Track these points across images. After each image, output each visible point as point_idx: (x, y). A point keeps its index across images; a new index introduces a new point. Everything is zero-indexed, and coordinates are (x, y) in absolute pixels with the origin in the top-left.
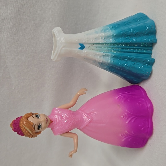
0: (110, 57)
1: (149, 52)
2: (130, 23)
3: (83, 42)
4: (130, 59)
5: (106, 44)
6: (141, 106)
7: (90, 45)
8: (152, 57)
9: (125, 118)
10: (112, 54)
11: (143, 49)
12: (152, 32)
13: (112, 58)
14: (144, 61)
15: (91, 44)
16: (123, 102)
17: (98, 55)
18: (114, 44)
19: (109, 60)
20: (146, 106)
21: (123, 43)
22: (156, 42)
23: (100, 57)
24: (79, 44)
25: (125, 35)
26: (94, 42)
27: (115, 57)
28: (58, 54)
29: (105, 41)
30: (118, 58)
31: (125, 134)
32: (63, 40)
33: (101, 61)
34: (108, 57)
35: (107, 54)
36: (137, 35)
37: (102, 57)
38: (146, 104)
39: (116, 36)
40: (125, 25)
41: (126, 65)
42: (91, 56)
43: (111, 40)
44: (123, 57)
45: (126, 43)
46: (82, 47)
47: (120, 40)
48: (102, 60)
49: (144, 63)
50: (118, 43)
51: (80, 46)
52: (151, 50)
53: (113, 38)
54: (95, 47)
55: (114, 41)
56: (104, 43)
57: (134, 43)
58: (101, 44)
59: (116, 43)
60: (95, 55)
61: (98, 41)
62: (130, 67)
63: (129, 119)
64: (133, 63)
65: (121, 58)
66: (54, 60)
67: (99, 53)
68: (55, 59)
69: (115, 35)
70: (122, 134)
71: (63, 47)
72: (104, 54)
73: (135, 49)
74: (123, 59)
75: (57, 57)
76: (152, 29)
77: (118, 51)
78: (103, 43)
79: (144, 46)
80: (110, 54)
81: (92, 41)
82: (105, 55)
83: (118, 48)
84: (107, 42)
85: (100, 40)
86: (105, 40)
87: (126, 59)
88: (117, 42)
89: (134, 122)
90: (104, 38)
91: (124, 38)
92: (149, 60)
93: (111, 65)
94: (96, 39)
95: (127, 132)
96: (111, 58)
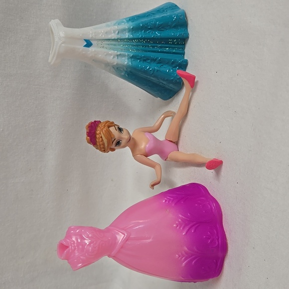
0: (126, 57)
1: (180, 51)
2: (154, 14)
3: (89, 37)
4: (154, 60)
5: (121, 39)
6: (201, 207)
7: (100, 42)
8: (185, 58)
9: (180, 228)
10: (129, 53)
11: (172, 48)
12: (182, 23)
13: (130, 60)
14: (173, 63)
15: (100, 40)
16: (173, 205)
17: (111, 55)
18: (131, 39)
19: (126, 61)
20: (209, 207)
21: (144, 39)
22: (188, 37)
23: (114, 57)
24: (85, 40)
25: (146, 27)
26: (103, 37)
27: (134, 57)
28: (57, 53)
29: (119, 36)
30: (139, 59)
31: (183, 253)
32: (62, 34)
33: (115, 64)
34: (124, 58)
35: (122, 53)
36: (162, 28)
37: (116, 57)
38: (209, 204)
39: (134, 30)
40: (147, 16)
41: (149, 68)
42: (100, 56)
43: (127, 35)
44: (144, 57)
45: (147, 39)
46: (89, 44)
47: (139, 35)
48: (116, 61)
49: (174, 66)
50: (137, 39)
51: (85, 43)
52: (184, 49)
53: (129, 32)
54: (107, 44)
55: (131, 36)
56: (118, 39)
57: (158, 39)
58: (114, 40)
59: (134, 39)
60: (106, 55)
61: (109, 37)
62: (154, 70)
63: (187, 229)
64: (159, 65)
65: (141, 58)
66: (52, 63)
67: (111, 52)
68: (53, 61)
69: (132, 28)
70: (180, 254)
71: (62, 43)
72: (119, 53)
73: (161, 47)
74: (145, 59)
75: (55, 58)
76: (180, 18)
77: (137, 50)
78: (116, 38)
79: (173, 44)
80: (127, 54)
81: (102, 35)
82: (120, 55)
83: (137, 46)
84: (122, 38)
85: (113, 35)
86: (119, 34)
87: (149, 60)
88: (135, 37)
89: (195, 231)
90: (117, 32)
91: (144, 32)
92: (180, 60)
93: (129, 70)
94: (106, 33)
95: (186, 249)
96: (128, 59)
